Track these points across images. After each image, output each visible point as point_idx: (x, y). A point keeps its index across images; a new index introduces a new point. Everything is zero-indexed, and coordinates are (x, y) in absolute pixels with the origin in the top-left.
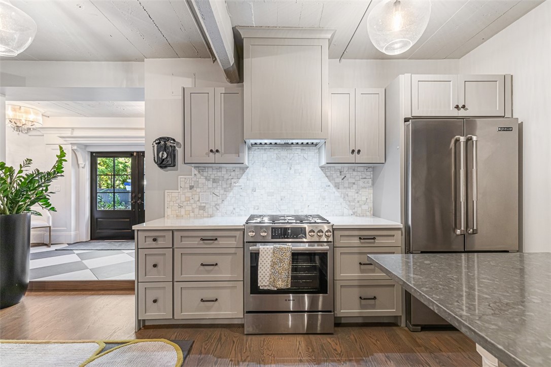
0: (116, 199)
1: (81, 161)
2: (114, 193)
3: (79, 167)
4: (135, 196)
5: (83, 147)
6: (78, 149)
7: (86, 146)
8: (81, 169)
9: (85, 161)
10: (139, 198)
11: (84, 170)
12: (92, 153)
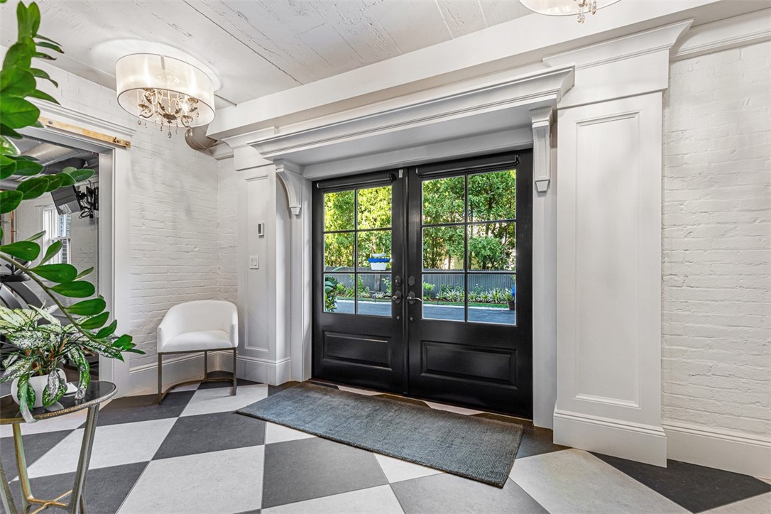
0: (358, 283)
1: (293, 203)
2: (356, 273)
3: (290, 217)
4: (401, 282)
5: (297, 168)
6: (287, 172)
7: (303, 166)
8: (294, 218)
9: (301, 202)
10: (410, 288)
11: (299, 220)
12: (314, 183)
